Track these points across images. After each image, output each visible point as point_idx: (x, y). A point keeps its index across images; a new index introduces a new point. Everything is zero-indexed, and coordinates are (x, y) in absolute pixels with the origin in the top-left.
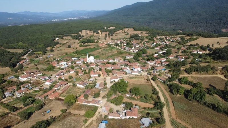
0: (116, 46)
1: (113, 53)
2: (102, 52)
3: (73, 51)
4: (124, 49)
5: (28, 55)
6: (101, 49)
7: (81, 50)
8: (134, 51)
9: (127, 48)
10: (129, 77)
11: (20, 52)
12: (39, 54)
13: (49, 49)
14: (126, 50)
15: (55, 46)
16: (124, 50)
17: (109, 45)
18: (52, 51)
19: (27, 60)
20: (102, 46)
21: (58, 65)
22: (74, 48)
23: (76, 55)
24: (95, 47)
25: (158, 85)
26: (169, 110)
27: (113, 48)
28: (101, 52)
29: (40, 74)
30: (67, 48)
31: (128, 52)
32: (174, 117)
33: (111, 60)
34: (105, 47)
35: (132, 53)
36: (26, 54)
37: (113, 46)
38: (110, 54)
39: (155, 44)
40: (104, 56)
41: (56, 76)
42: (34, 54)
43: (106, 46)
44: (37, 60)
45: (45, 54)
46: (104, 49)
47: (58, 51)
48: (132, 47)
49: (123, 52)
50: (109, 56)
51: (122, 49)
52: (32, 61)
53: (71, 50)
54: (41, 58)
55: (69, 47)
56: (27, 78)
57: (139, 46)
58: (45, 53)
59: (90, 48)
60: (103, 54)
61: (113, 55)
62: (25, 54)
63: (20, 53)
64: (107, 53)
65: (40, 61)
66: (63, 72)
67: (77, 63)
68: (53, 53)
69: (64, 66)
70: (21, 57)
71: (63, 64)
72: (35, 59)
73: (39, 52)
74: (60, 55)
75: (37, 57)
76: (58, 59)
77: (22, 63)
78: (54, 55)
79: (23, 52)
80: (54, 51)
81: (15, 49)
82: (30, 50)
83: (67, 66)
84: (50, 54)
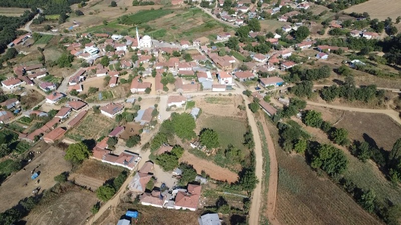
0: (204, 7)
1: (195, 24)
2: (174, 22)
3: (118, 17)
4: (218, 16)
5: (33, 23)
6: (172, 12)
7: (134, 13)
8: (237, 22)
9: (224, 14)
10: (207, 96)
11: (19, 15)
12: (53, 20)
13: (75, 7)
14: (220, 20)
15: (88, 2)
16: (216, 19)
17: (189, 4)
18: (80, 14)
19: (29, 36)
20: (178, 5)
21: (81, 54)
22: (121, 9)
23: (122, 27)
24: (162, 6)
25: (258, 123)
26: (265, 193)
27: (196, 11)
28: (172, 22)
29: (42, 76)
30: (109, 6)
31: (223, 25)
32: (270, 214)
33: (184, 45)
34: (182, 9)
35: (231, 28)
36: (30, 20)
37: (198, 6)
38: (188, 27)
39: (281, 7)
40: (176, 31)
41: (70, 83)
42: (46, 20)
43: (184, 5)
44: (47, 35)
45: (64, 22)
46: (179, 12)
47: (91, 14)
48: (234, 13)
49: (214, 22)
50: (184, 33)
51: (214, 17)
52: (37, 37)
53: (115, 13)
54: (56, 30)
55: (114, 4)
56: (15, 85)
57: (248, 12)
58: (65, 18)
59: (153, 10)
60: (174, 27)
61: (194, 30)
62: (26, 21)
63: (17, 19)
64: (183, 23)
65: (52, 40)
66: (87, 71)
67: (118, 49)
68: (80, 19)
69: (91, 57)
70: (19, 28)
71: (90, 52)
72: (44, 33)
73: (55, 17)
74: (93, 24)
75: (49, 29)
76: (86, 37)
77: (18, 44)
78: (81, 24)
79: (24, 16)
80: (83, 14)
81: (10, 6)
82: (38, 11)
83: (97, 55)
84: (74, 21)
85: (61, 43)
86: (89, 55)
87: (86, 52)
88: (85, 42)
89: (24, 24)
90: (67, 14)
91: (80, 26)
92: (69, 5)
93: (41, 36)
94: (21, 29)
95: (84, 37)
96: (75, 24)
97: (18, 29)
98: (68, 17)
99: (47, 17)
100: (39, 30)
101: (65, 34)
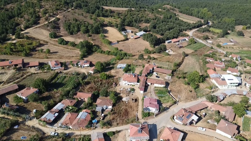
5: (198, 30)
11: (192, 22)
12: (214, 33)
13: (239, 28)
18: (241, 34)
19: (187, 39)
29: (160, 86)
36: (197, 28)
42: (209, 31)
44: (201, 43)
45: (223, 37)
54: (211, 42)
58: (226, 34)
62: (194, 27)
63: (189, 25)
65: (202, 49)
66: (209, 108)
68: (239, 39)
69: (226, 88)
70: (186, 31)
71: (228, 82)
72: (201, 41)
73: (218, 31)
74: (249, 47)
75: (207, 38)
76: (235, 58)
77: (174, 42)
78: (236, 43)
79: (195, 24)
80: (244, 36)
81: (191, 15)
82: (208, 23)
83: (234, 90)
84: (232, 39)
85: (206, 56)
86: (225, 84)
87: (224, 80)
88: (230, 65)
89: (191, 29)
90: (229, 31)
91: (234, 45)
92: (235, 25)
93: (196, 42)
94: (186, 32)
95: (232, 58)
96: (231, 42)
97: (184, 32)
98: (228, 34)
99: (211, 29)
100: (198, 37)
101: (216, 47)
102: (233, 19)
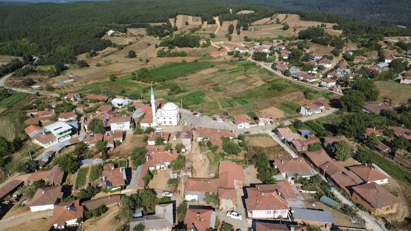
0: (260, 60)
1: (251, 84)
2: (216, 80)
3: (133, 70)
4: (286, 73)
6: (212, 66)
7: (157, 66)
8: (323, 83)
9: (294, 70)
12: (43, 73)
13: (82, 57)
14: (290, 78)
15: (100, 52)
16: (284, 77)
17: (236, 56)
18: (84, 65)
20: (219, 57)
21: (39, 135)
22: (141, 60)
23: (136, 85)
24: (197, 58)
27: (248, 64)
28: (213, 80)
30: (126, 57)
31: (300, 88)
33: (242, 124)
34: (226, 62)
35: (316, 92)
36: (12, 72)
37: (250, 59)
38: (240, 89)
39: (388, 61)
40: (221, 94)
42: (34, 72)
43: (229, 58)
45: (58, 75)
46: (222, 66)
47: (99, 65)
48: (311, 68)
49: (283, 82)
50: (235, 98)
51: (279, 74)
53: (132, 66)
54: (37, 87)
55: (132, 55)
57: (336, 67)
58: (62, 70)
59: (184, 62)
60: (216, 88)
61: (251, 94)
62: (7, 72)
64: (230, 82)
65: (22, 102)
66: (26, 184)
67: (114, 127)
68: (82, 73)
69: (56, 142)
71: (55, 133)
72: (19, 90)
73: (48, 68)
74: (95, 79)
75: (31, 83)
76: (72, 99)
78: (77, 79)
79: (8, 65)
80: (89, 66)
82: (32, 60)
83: (67, 140)
84: (71, 74)
85: (25, 109)
86: (53, 138)
87: (50, 132)
89: (1, 76)
90: (65, 65)
91: (75, 81)
92: (77, 55)
93: (10, 95)
96: (71, 78)
98: (66, 68)
99: (39, 67)
100: (14, 86)
101: (46, 92)
102: (70, 46)
